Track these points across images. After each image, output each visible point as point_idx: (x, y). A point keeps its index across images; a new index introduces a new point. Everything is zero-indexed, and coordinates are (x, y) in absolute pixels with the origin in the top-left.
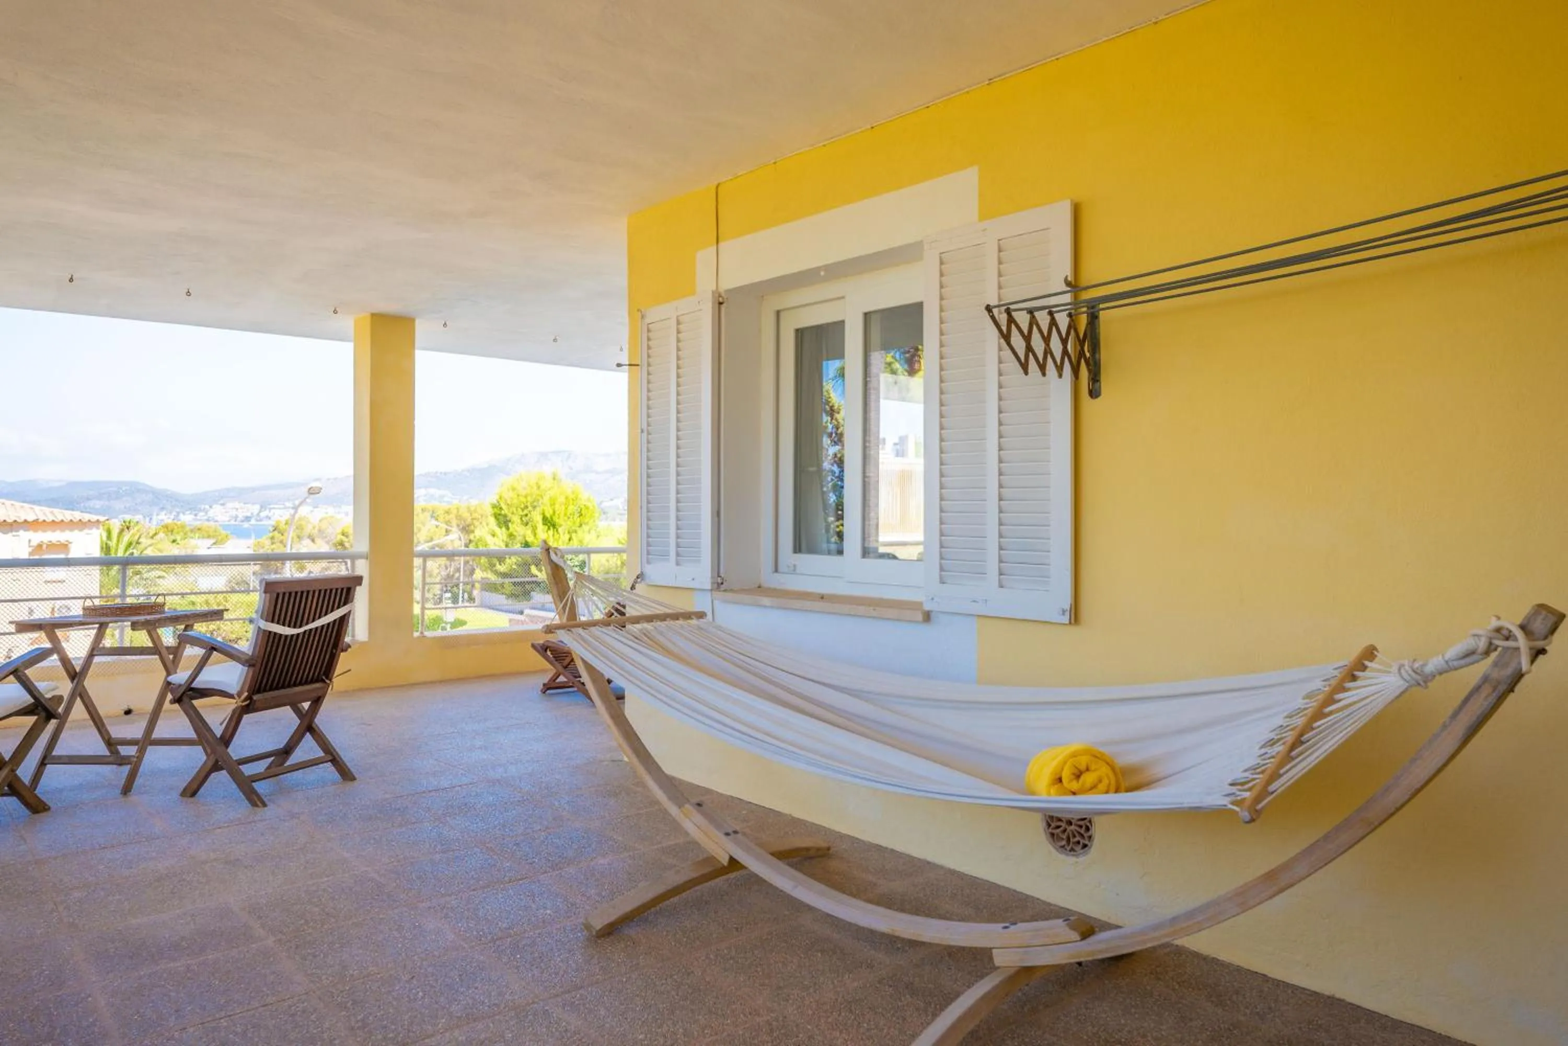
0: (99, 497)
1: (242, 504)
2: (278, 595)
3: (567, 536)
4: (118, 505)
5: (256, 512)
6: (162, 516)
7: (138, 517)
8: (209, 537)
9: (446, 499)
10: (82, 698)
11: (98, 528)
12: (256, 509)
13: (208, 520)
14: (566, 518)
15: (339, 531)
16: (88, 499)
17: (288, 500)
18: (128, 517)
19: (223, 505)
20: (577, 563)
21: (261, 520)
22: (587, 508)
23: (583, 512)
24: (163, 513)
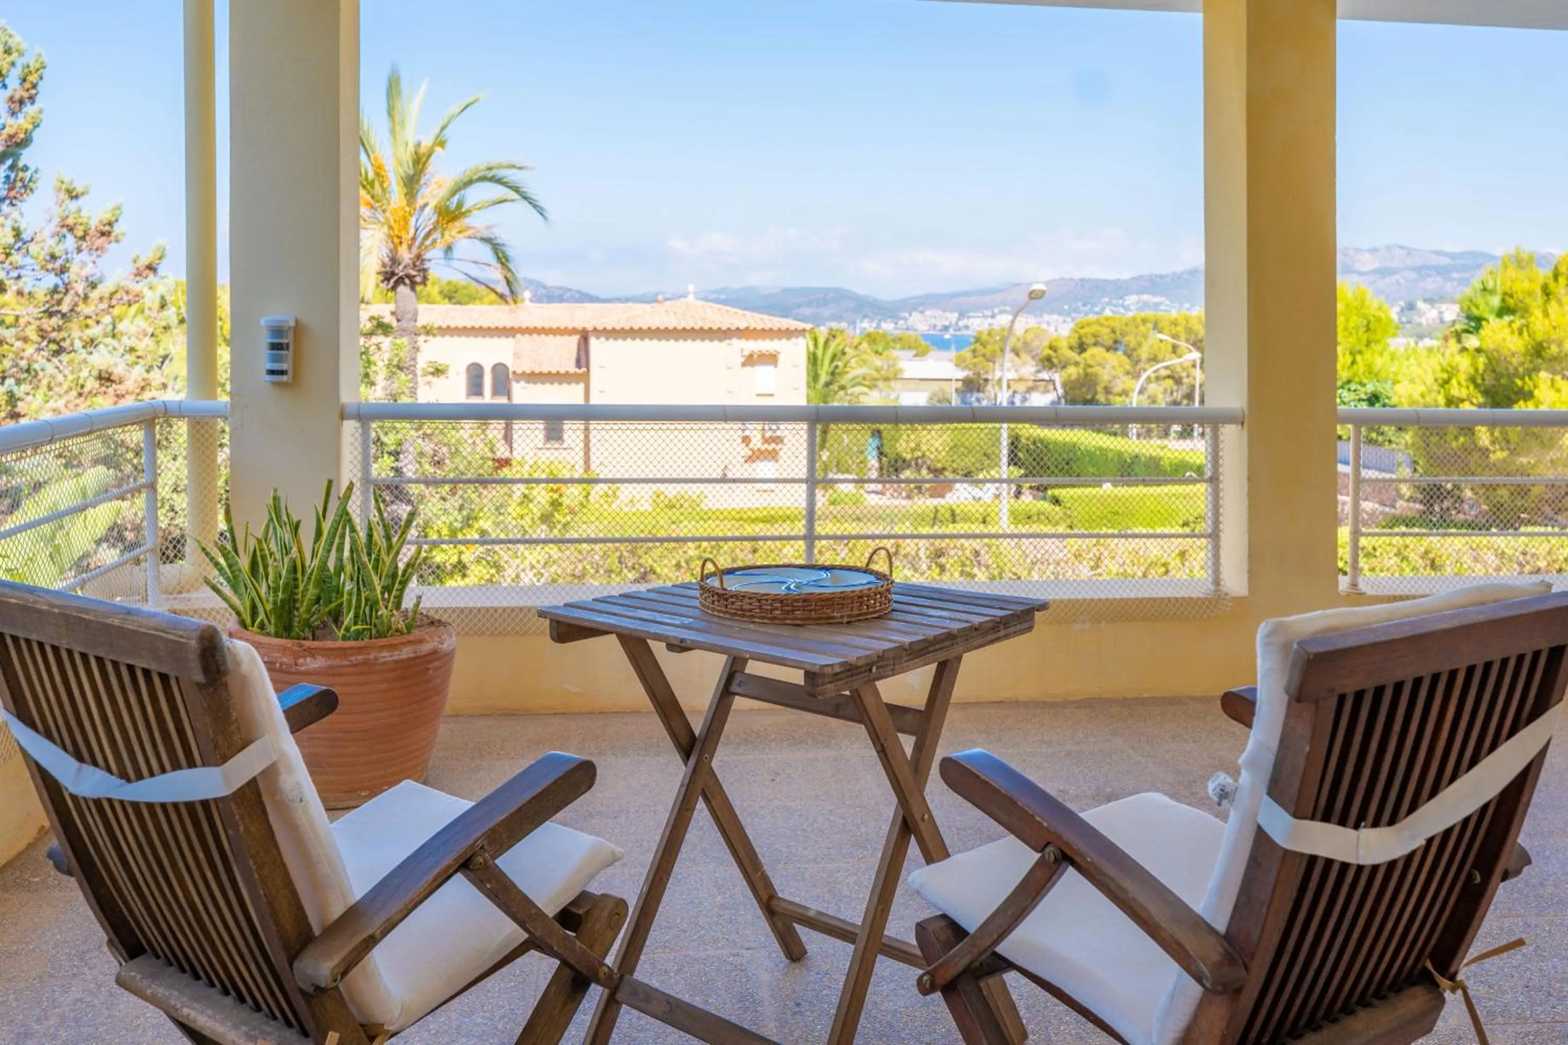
0: (809, 304)
1: (940, 312)
2: (1342, 698)
3: (1349, 359)
4: (826, 312)
5: (954, 321)
6: (865, 324)
7: (844, 325)
8: (910, 348)
9: (1162, 307)
10: (707, 800)
11: (804, 337)
12: (954, 317)
13: (908, 329)
14: (1346, 334)
15: (1046, 343)
16: (800, 306)
17: (987, 308)
18: (834, 325)
19: (922, 312)
20: (1363, 396)
21: (959, 330)
22: (1379, 320)
23: (1372, 326)
24: (866, 320)
